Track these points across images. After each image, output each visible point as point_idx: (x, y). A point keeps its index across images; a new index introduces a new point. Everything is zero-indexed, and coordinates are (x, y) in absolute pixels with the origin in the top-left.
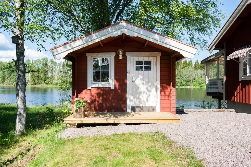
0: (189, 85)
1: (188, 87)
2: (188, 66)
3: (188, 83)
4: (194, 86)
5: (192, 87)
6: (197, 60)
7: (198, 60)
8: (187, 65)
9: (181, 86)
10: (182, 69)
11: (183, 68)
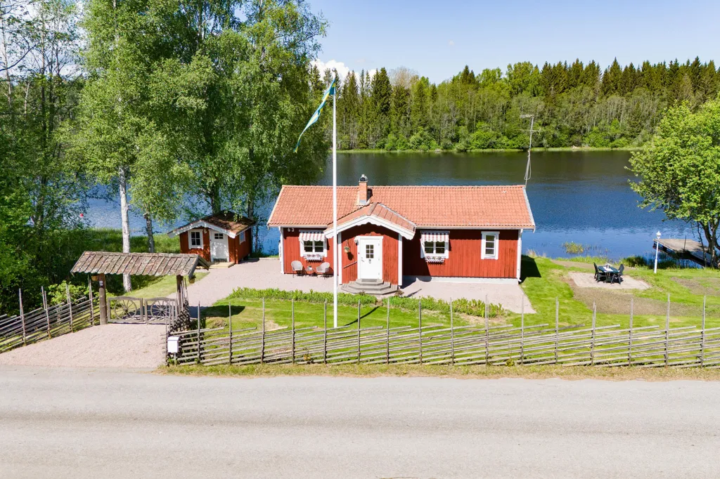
0: (579, 144)
1: (575, 149)
2: (582, 81)
3: (576, 138)
4: (594, 145)
5: (586, 148)
6: (616, 60)
7: (618, 61)
8: (579, 80)
9: (553, 147)
10: (563, 92)
11: (565, 89)
